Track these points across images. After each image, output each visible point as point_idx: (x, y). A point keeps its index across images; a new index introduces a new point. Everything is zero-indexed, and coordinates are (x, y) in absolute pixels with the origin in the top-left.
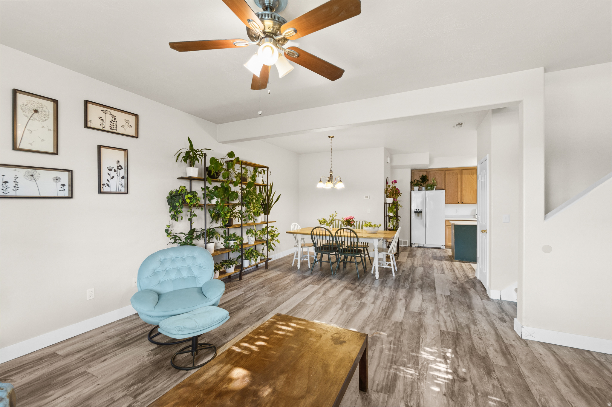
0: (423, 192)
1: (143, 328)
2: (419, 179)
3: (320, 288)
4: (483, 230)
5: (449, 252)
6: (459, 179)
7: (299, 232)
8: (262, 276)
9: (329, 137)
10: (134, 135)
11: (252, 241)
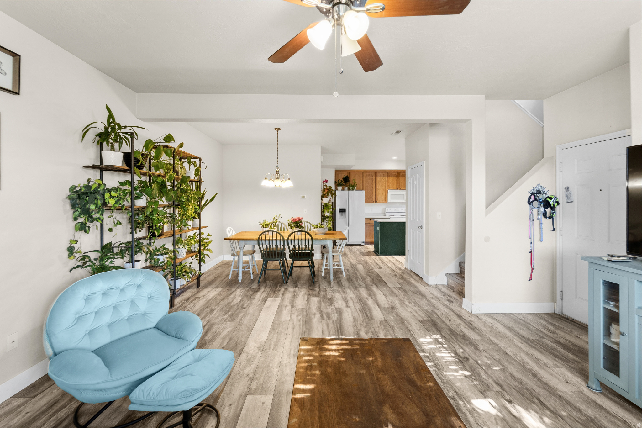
0: (346, 192)
1: (51, 416)
2: (342, 179)
3: (283, 300)
4: (419, 226)
5: (371, 248)
6: (374, 180)
7: (233, 238)
8: (199, 298)
9: (275, 129)
10: (10, 88)
11: (183, 254)
